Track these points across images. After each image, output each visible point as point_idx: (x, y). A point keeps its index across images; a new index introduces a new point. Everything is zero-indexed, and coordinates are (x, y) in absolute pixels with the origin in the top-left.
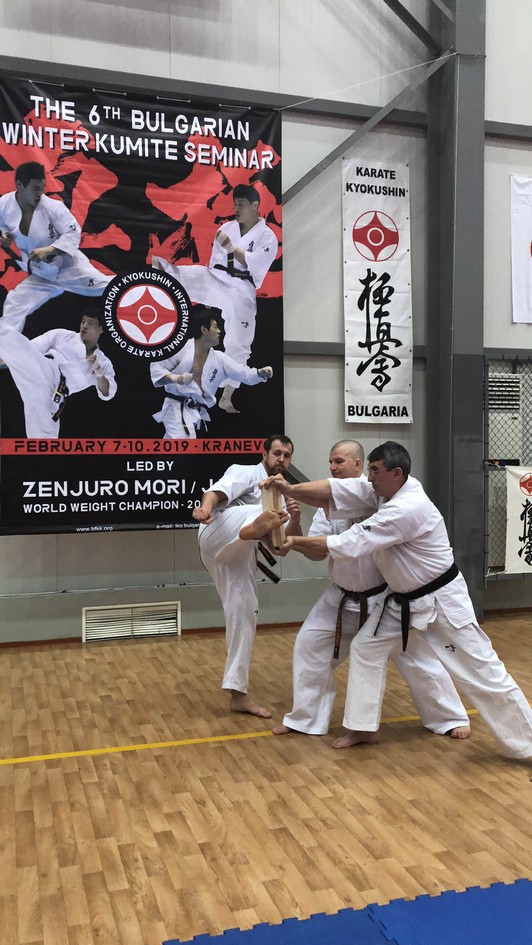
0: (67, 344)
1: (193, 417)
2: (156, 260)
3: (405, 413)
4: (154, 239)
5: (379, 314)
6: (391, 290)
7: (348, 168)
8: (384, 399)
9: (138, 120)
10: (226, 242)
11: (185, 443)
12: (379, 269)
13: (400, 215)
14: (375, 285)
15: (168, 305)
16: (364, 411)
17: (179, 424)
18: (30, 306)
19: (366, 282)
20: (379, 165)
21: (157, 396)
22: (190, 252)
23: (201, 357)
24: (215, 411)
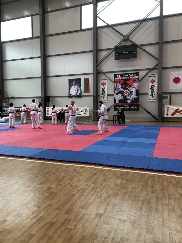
0: (120, 95)
1: (130, 101)
2: (127, 88)
3: (156, 100)
4: (127, 86)
5: (153, 90)
6: (154, 87)
7: (149, 75)
8: (153, 98)
9: (126, 76)
10: (134, 85)
11: (129, 103)
12: (153, 85)
13: (156, 79)
14: (152, 86)
15: (128, 91)
16: (151, 100)
17: (129, 102)
18: (116, 93)
19: (151, 86)
20: (153, 74)
21: (127, 99)
22: (130, 86)
23: (131, 96)
24: (132, 101)
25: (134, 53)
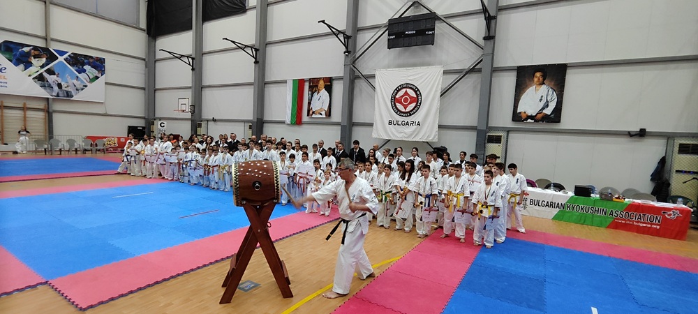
25: (430, 33)
